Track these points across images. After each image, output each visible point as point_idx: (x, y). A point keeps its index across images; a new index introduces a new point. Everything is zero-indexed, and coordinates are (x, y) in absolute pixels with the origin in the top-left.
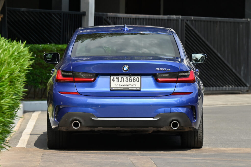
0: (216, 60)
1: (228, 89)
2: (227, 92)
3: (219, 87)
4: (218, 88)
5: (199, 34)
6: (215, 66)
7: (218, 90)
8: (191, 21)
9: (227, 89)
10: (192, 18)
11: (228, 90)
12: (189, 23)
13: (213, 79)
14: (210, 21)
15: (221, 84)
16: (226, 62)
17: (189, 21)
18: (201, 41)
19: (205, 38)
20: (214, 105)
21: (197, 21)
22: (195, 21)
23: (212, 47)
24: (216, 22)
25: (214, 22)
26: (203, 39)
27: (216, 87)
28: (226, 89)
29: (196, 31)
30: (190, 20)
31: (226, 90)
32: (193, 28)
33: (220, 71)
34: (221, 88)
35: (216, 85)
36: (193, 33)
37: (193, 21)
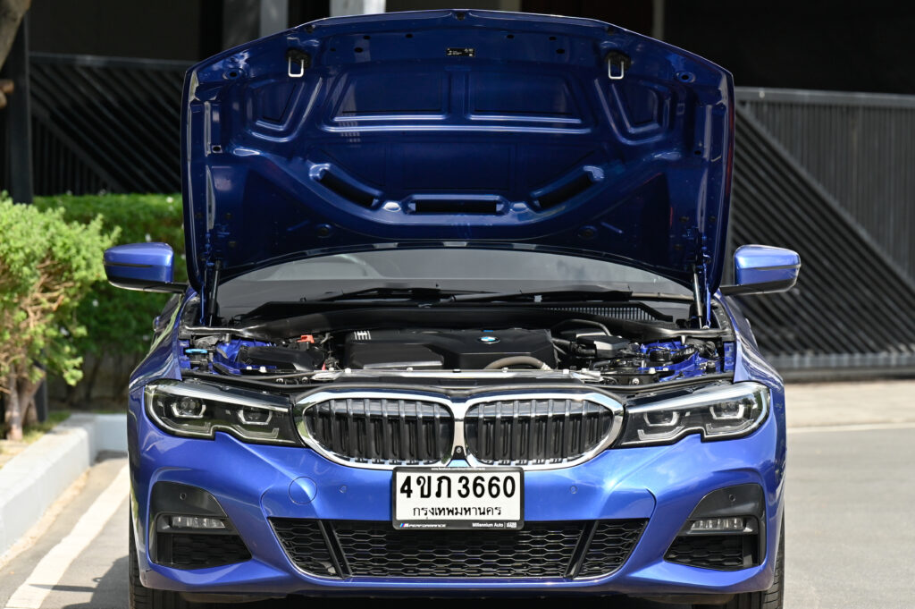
0: (850, 252)
1: (898, 359)
2: (891, 371)
3: (862, 352)
4: (858, 356)
5: (785, 154)
6: (849, 274)
7: (858, 364)
8: (757, 104)
9: (893, 362)
10: (762, 93)
11: (898, 366)
12: (747, 112)
13: (840, 325)
14: (831, 107)
15: (872, 343)
16: (889, 260)
17: (748, 106)
18: (793, 179)
19: (808, 169)
20: (838, 424)
21: (780, 105)
22: (773, 105)
23: (835, 204)
24: (850, 110)
25: (844, 110)
26: (803, 172)
27: (850, 352)
28: (888, 360)
29: (774, 143)
30: (752, 103)
31: (888, 366)
32: (762, 130)
33: (868, 293)
34: (870, 356)
35: (852, 348)
36: (764, 149)
37: (765, 108)
